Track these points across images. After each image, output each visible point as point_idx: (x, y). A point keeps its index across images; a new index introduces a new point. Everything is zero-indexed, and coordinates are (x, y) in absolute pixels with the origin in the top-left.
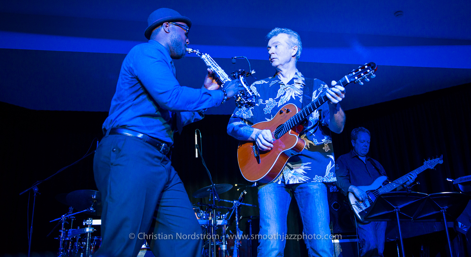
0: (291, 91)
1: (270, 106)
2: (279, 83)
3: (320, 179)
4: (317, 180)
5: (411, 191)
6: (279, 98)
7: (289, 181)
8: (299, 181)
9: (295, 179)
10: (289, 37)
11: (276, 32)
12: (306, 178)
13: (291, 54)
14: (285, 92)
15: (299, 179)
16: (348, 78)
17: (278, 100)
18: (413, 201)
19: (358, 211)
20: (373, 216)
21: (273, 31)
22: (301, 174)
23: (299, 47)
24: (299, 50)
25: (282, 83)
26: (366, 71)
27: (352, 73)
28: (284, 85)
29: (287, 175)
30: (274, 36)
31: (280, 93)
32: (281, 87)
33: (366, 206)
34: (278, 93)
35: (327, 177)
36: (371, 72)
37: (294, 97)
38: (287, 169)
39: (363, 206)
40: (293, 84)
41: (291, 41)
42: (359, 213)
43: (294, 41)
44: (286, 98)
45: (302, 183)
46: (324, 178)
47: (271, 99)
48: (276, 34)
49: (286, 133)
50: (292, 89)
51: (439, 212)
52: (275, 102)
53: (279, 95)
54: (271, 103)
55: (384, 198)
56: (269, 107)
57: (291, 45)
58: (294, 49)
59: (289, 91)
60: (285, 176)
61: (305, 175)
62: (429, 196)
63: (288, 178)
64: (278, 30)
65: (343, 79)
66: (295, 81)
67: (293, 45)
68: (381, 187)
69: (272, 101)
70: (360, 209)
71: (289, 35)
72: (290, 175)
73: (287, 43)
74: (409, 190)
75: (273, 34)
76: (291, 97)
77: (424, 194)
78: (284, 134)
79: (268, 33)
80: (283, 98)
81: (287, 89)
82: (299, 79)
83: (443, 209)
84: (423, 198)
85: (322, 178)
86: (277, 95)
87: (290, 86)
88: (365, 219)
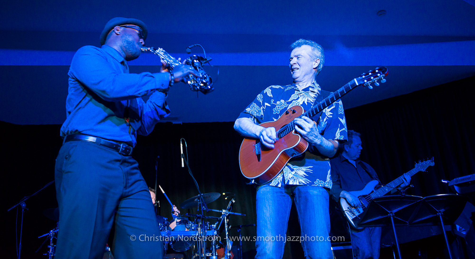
0: (304, 97)
1: (280, 107)
2: (294, 89)
3: (322, 183)
4: (318, 184)
5: (405, 195)
6: (291, 102)
7: (288, 181)
8: (299, 183)
9: (295, 180)
10: (312, 49)
11: (300, 43)
12: (306, 181)
13: (312, 66)
14: (299, 98)
15: (300, 181)
16: (357, 81)
17: (289, 103)
18: (408, 204)
19: (351, 217)
20: (366, 222)
21: (297, 42)
22: (302, 176)
23: (321, 60)
24: (321, 63)
25: (297, 90)
26: (377, 75)
27: (362, 76)
28: (299, 91)
29: (287, 175)
30: (298, 47)
31: (293, 97)
32: (296, 92)
33: (359, 212)
34: (292, 97)
35: (328, 182)
36: (381, 76)
37: (306, 103)
38: (287, 169)
39: (356, 212)
40: (308, 92)
41: (313, 54)
42: (352, 219)
43: (317, 54)
44: (298, 102)
45: (302, 185)
46: (326, 184)
47: (282, 101)
48: (299, 45)
49: (289, 132)
50: (306, 95)
51: (435, 215)
52: (286, 104)
53: (292, 99)
54: (281, 104)
55: (377, 202)
56: (278, 108)
57: (313, 58)
58: (316, 62)
59: (303, 97)
60: (286, 176)
61: (306, 177)
62: (425, 199)
63: (288, 178)
64: (302, 41)
65: (352, 81)
66: (310, 89)
67: (316, 58)
68: (373, 192)
69: (283, 103)
70: (353, 215)
71: (313, 48)
72: (290, 176)
73: (309, 55)
74: (403, 193)
75: (297, 45)
76: (304, 102)
77: (419, 197)
78: (287, 133)
79: (292, 43)
80: (295, 102)
81: (301, 95)
82: (316, 88)
83: (440, 212)
84: (418, 201)
85: (323, 183)
86: (290, 99)
87: (305, 92)
88: (359, 225)
